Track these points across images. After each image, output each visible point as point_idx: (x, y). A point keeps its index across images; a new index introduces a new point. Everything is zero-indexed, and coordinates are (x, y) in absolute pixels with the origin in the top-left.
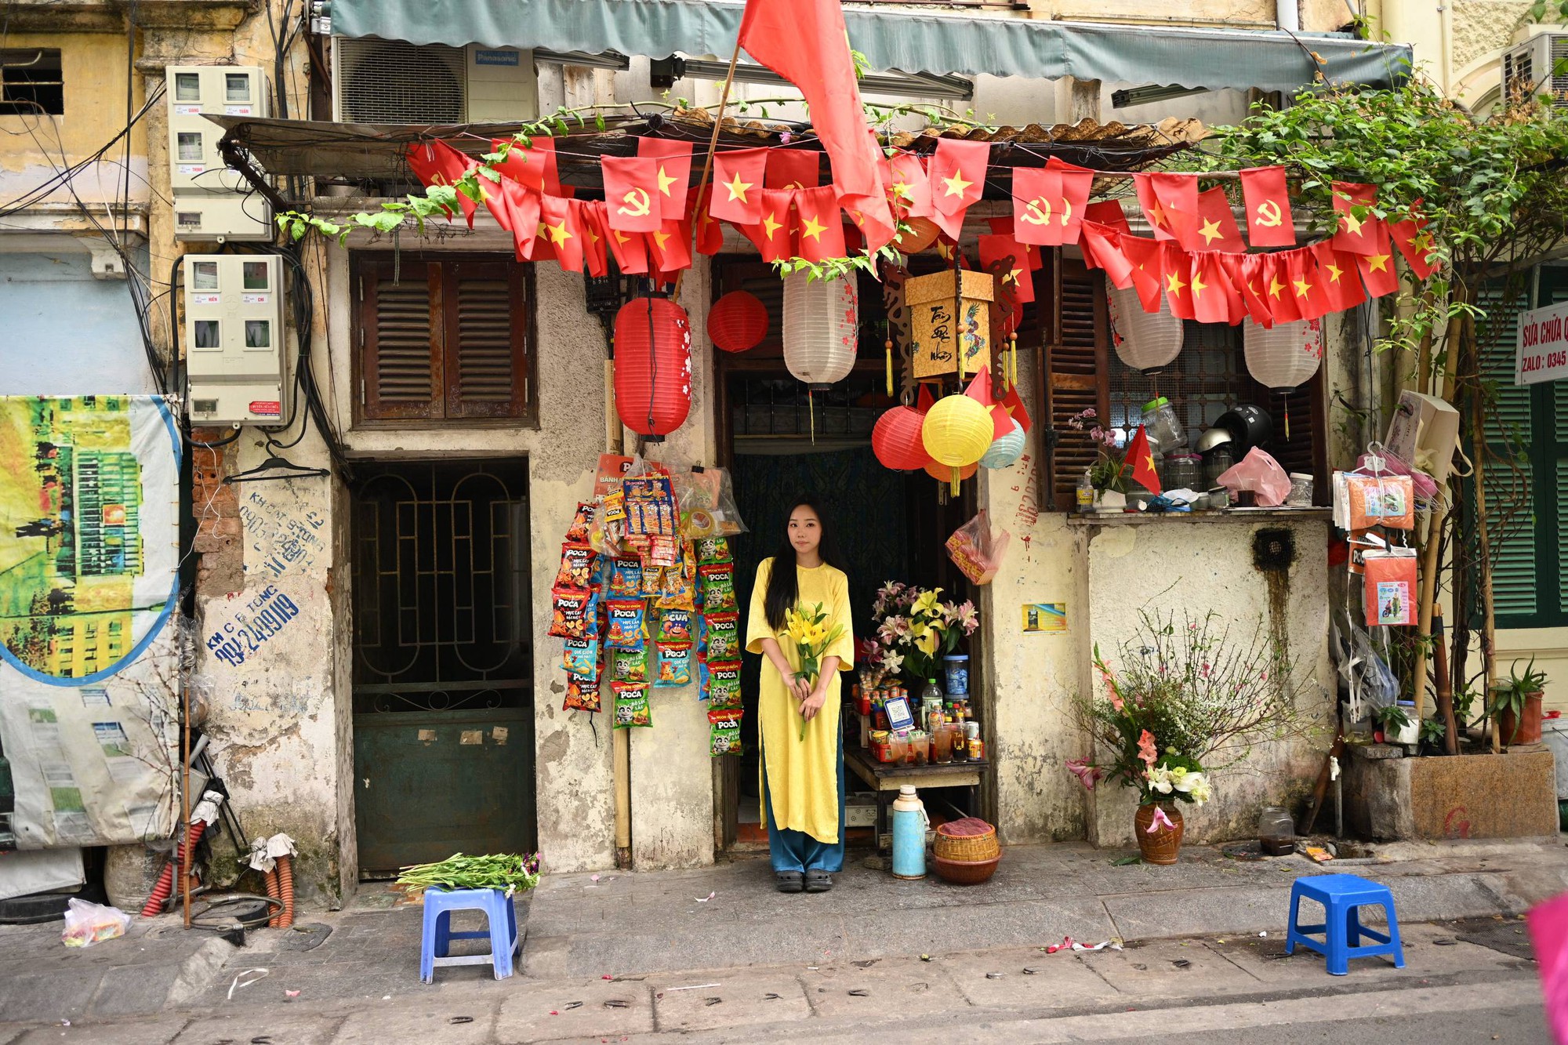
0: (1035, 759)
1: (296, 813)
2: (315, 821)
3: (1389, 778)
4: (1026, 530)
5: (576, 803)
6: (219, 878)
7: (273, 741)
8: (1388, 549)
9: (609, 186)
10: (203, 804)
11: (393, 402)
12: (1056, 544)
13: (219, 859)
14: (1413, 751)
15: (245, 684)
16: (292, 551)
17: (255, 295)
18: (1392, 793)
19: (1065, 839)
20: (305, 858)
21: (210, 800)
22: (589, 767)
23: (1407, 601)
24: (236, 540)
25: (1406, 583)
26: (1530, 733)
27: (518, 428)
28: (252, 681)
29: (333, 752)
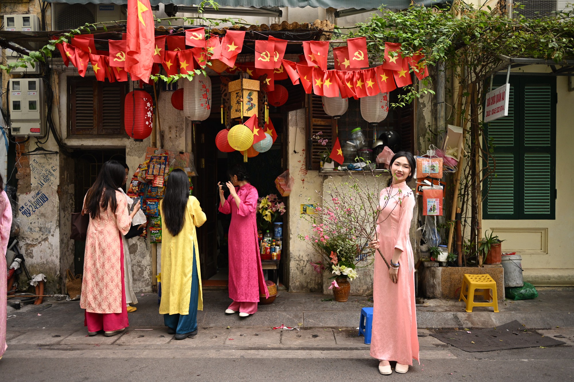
0: (304, 261)
1: (47, 267)
2: (53, 270)
3: (432, 274)
4: (303, 177)
5: (140, 269)
6: (22, 287)
7: (40, 243)
8: (432, 186)
9: (111, 51)
10: (15, 262)
11: (81, 129)
12: (314, 182)
13: (22, 281)
14: (444, 265)
15: (31, 223)
16: (46, 179)
17: (32, 92)
18: (433, 280)
19: (315, 291)
20: (50, 282)
21: (16, 261)
22: (144, 257)
23: (439, 206)
24: (29, 175)
25: (438, 199)
26: (495, 260)
27: (122, 138)
28: (33, 222)
29: (59, 248)
